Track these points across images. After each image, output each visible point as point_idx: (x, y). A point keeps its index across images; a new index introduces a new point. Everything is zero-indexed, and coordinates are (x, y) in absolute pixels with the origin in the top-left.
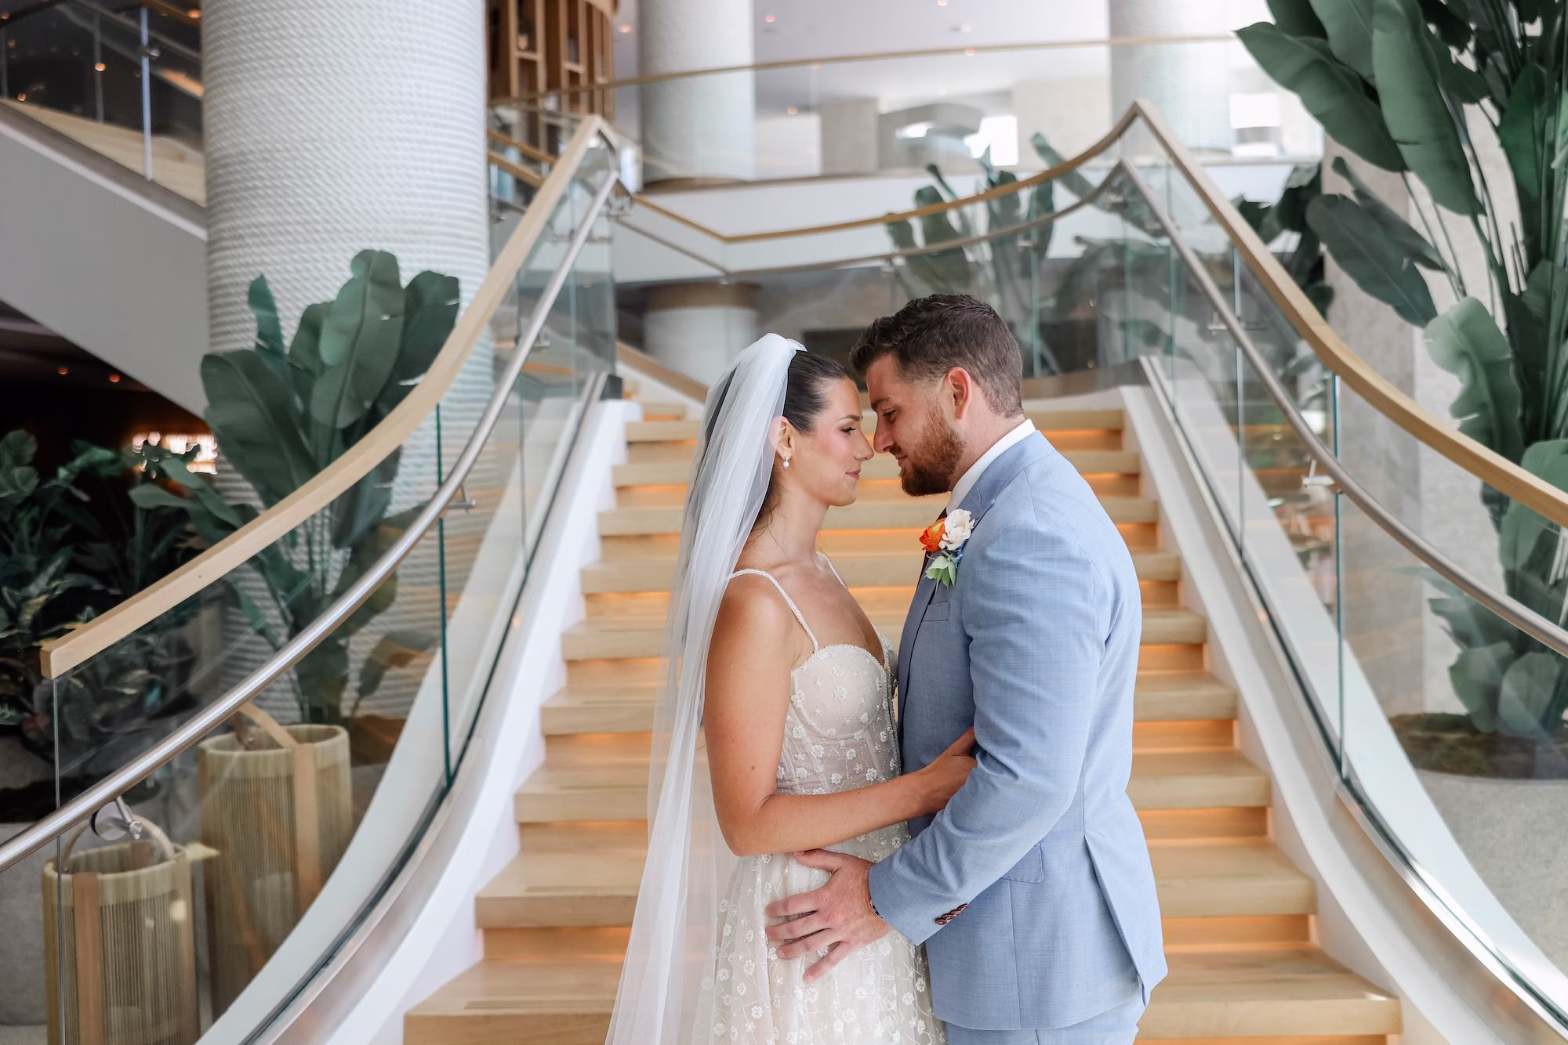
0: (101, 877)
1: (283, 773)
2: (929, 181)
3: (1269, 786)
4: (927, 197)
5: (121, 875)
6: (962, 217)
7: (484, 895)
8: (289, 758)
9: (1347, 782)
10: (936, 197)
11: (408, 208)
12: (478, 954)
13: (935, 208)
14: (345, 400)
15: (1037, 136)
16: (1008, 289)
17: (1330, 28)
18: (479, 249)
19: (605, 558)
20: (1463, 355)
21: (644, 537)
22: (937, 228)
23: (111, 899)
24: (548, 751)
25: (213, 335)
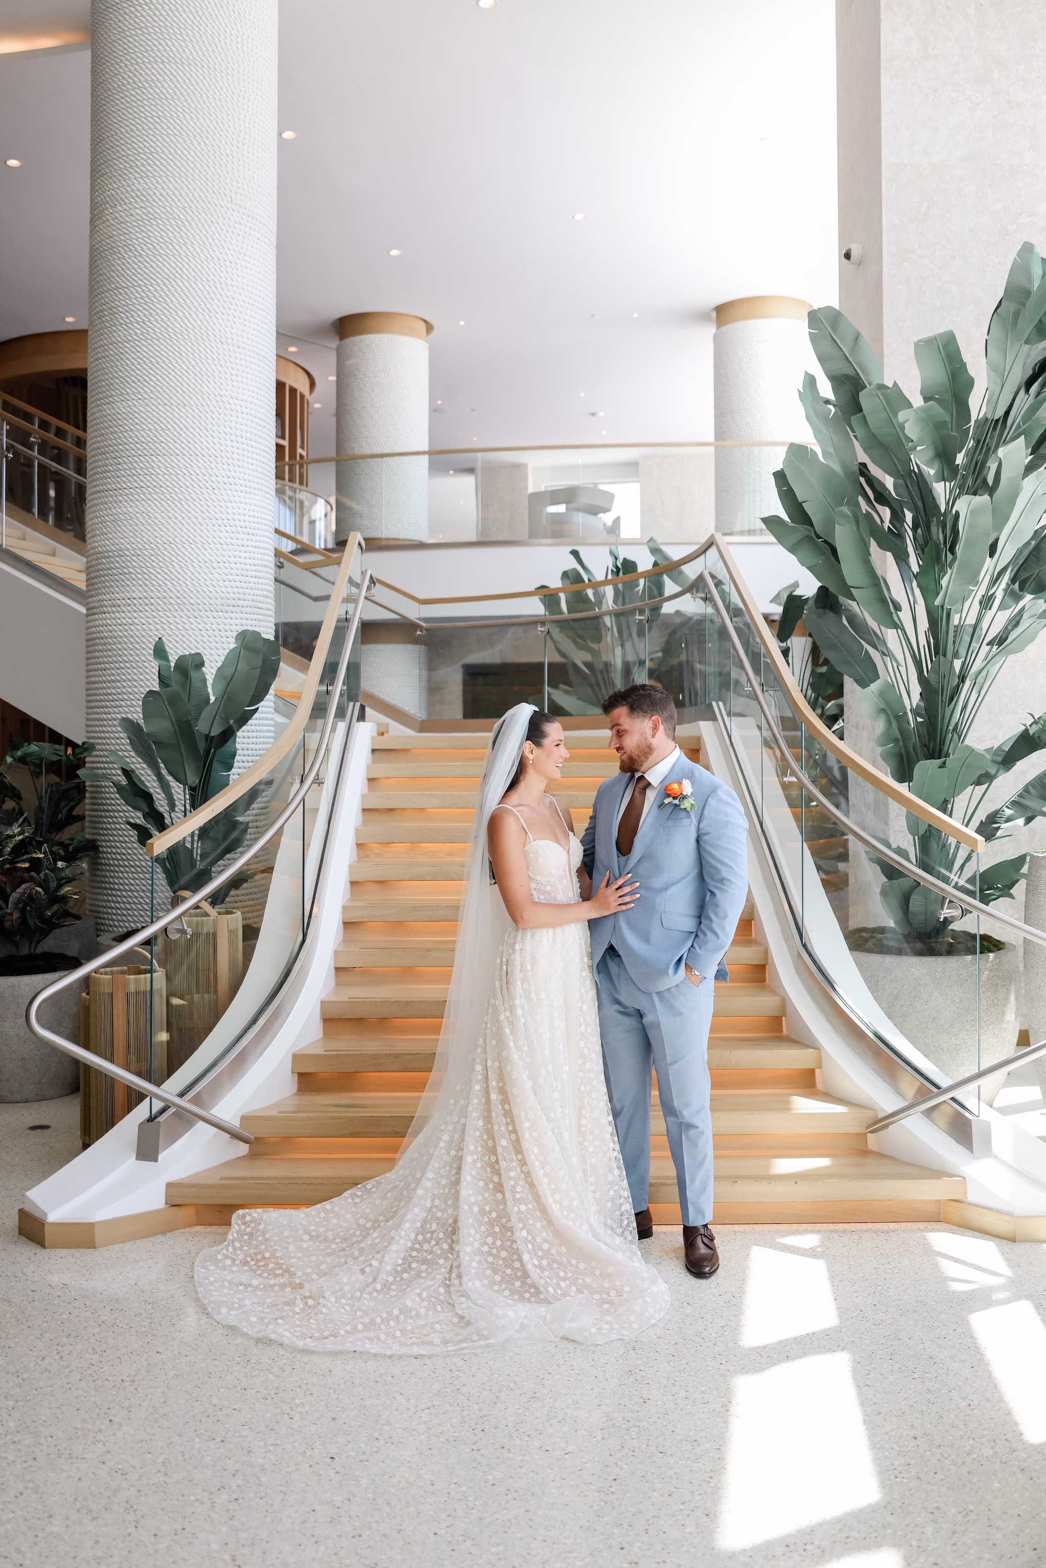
0: (127, 977)
1: (211, 931)
2: (572, 564)
3: (766, 953)
4: (571, 577)
5: (138, 976)
6: (596, 594)
7: (326, 1000)
8: (215, 922)
9: (805, 946)
10: (578, 579)
11: (230, 590)
12: (321, 1035)
13: (577, 587)
14: (217, 717)
15: (651, 539)
16: (628, 645)
17: (814, 520)
18: (270, 616)
19: (365, 822)
20: (883, 710)
21: (390, 810)
22: (578, 600)
23: (132, 989)
24: (344, 933)
25: (88, 671)
